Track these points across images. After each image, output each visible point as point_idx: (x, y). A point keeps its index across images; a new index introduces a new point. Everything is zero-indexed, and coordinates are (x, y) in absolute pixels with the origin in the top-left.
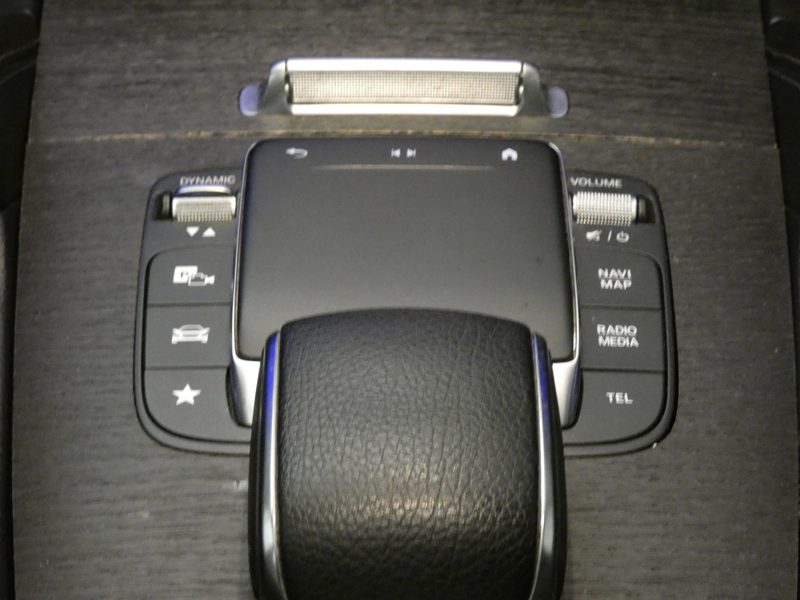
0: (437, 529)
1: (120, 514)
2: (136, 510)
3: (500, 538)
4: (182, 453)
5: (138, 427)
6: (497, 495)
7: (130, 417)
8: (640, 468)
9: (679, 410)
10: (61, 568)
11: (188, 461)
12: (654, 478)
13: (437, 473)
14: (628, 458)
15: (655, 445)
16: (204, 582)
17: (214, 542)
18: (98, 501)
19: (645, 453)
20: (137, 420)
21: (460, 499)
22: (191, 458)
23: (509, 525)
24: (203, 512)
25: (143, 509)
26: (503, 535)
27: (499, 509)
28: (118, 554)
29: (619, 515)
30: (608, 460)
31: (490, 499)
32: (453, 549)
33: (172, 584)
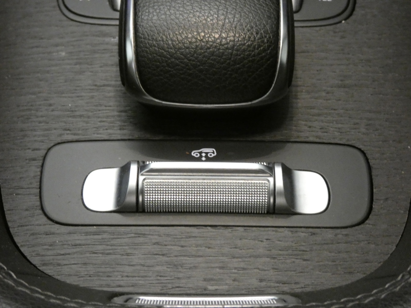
0: (223, 43)
1: (50, 53)
2: (58, 51)
3: (258, 49)
4: (83, 24)
5: (59, 12)
6: (256, 26)
7: (54, 7)
8: (335, 32)
9: (357, 5)
10: (17, 79)
11: (87, 28)
12: (343, 37)
13: (223, 14)
14: (328, 28)
15: (343, 22)
16: (96, 85)
17: (101, 67)
18: (37, 47)
19: (338, 25)
20: (58, 9)
21: (235, 28)
22: (88, 27)
23: (263, 42)
24: (95, 52)
25: (62, 51)
26: (259, 46)
27: (257, 33)
28: (48, 72)
29: (323, 55)
30: (318, 28)
31: (252, 28)
32: (231, 54)
33: (78, 86)
